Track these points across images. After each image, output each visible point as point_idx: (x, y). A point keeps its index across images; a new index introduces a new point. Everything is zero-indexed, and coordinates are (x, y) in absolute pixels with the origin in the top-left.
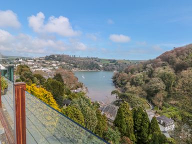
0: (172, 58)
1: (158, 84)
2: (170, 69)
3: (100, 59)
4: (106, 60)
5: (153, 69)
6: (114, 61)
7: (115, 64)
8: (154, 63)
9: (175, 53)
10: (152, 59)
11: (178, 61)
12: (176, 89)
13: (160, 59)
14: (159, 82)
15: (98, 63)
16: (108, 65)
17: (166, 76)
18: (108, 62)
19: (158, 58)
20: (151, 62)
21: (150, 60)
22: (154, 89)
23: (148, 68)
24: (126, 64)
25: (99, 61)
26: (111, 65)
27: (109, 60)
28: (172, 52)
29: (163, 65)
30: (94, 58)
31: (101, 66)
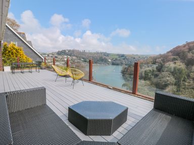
0: (184, 52)
1: (168, 78)
2: (181, 64)
3: (109, 54)
4: (115, 55)
5: (163, 63)
6: (123, 56)
7: (124, 59)
8: (164, 58)
9: (187, 47)
11: (190, 55)
13: (170, 54)
14: (169, 77)
15: (107, 58)
16: (116, 59)
17: (177, 71)
18: (117, 57)
19: (168, 52)
20: (161, 56)
21: (160, 55)
22: (164, 83)
23: (157, 62)
24: (134, 58)
25: (108, 56)
26: (120, 60)
27: (118, 55)
28: (184, 46)
29: (174, 59)
30: (103, 53)
31: (110, 60)
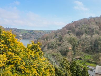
0: (73, 28)
1: (68, 46)
3: (19, 30)
4: (25, 31)
5: (62, 36)
6: (31, 31)
7: (33, 34)
8: (62, 31)
9: (74, 24)
10: (60, 29)
11: (77, 30)
12: (78, 48)
13: (65, 29)
14: (68, 45)
15: (18, 33)
16: (26, 34)
17: (72, 40)
18: (27, 32)
19: (63, 28)
21: (58, 30)
22: (65, 50)
23: (58, 35)
24: (40, 33)
25: (18, 31)
26: (29, 35)
27: (27, 30)
28: (72, 24)
29: (69, 32)
30: (14, 29)
31: (20, 35)
